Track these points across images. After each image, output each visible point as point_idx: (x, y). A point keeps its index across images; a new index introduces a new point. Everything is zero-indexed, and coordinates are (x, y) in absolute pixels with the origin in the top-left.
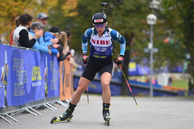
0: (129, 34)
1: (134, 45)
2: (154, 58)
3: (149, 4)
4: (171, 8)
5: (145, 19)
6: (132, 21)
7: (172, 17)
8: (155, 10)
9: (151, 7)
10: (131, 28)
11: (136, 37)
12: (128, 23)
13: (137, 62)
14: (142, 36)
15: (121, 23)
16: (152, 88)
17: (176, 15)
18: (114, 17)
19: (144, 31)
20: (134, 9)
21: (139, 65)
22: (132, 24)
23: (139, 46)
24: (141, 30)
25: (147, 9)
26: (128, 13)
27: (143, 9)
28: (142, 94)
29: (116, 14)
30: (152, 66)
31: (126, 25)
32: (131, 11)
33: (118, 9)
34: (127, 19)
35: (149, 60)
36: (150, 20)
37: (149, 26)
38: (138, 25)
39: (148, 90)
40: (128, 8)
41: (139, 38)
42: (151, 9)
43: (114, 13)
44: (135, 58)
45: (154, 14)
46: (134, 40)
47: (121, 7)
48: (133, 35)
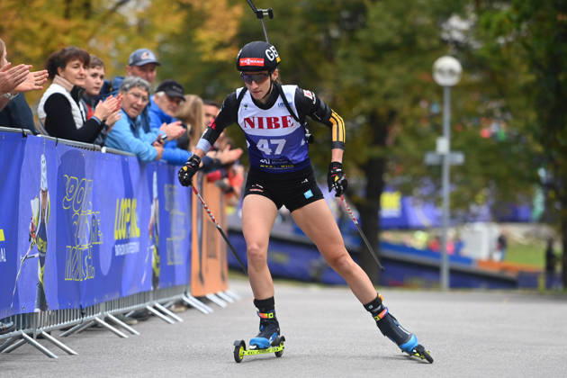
0: (382, 111)
1: (397, 143)
2: (452, 180)
3: (441, 29)
4: (501, 41)
5: (430, 70)
6: (392, 76)
7: (505, 64)
8: (456, 43)
9: (445, 36)
10: (387, 96)
11: (403, 121)
12: (381, 81)
13: (405, 191)
14: (418, 119)
15: (359, 80)
16: (446, 266)
17: (516, 61)
18: (341, 63)
19: (424, 105)
20: (397, 41)
21: (409, 200)
22: (391, 83)
23: (410, 146)
24: (416, 101)
25: (435, 42)
26: (380, 52)
27: (422, 42)
28: (417, 281)
29: (346, 57)
30: (446, 203)
31: (374, 86)
32: (388, 48)
33: (353, 40)
34: (377, 70)
35: (439, 187)
36: (441, 72)
37: (439, 90)
38: (407, 88)
39: (436, 270)
40: (379, 39)
41: (410, 123)
42: (444, 43)
43: (340, 52)
44: (399, 180)
45: (455, 56)
46: (396, 130)
47: (362, 34)
48: (392, 114)
